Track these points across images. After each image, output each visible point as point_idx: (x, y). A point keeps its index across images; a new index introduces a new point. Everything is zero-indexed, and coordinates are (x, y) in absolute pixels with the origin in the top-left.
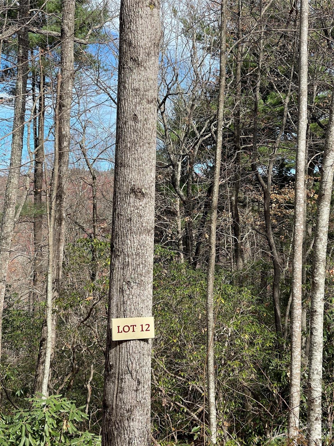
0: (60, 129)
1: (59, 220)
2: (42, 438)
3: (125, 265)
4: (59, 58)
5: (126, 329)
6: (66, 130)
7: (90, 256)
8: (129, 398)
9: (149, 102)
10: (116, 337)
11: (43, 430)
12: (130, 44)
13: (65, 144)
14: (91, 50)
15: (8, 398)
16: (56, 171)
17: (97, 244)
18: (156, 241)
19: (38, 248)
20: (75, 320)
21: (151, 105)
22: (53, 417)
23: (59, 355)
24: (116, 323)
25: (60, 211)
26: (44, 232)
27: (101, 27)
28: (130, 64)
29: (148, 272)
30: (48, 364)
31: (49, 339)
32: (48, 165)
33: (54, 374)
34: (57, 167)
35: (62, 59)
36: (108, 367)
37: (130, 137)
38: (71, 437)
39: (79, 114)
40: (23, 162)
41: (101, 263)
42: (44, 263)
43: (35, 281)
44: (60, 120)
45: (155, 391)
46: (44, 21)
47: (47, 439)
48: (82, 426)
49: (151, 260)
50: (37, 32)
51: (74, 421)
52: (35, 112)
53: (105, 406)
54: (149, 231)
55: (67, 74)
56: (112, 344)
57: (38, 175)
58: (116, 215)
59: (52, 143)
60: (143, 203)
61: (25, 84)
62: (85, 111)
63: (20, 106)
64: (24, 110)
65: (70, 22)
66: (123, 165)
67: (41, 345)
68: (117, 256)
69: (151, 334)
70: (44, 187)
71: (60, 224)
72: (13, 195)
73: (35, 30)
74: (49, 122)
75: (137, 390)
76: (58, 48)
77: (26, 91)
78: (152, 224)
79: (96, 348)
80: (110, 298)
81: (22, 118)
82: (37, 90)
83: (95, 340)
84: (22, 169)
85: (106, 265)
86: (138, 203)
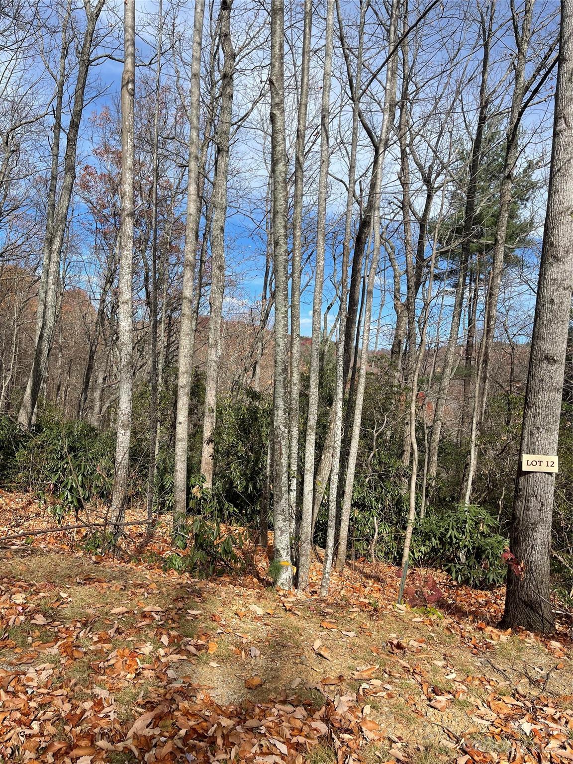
0: (489, 311)
1: (484, 379)
2: (464, 533)
3: (536, 415)
4: (491, 260)
5: (534, 463)
6: (494, 312)
7: (506, 407)
8: (534, 514)
9: (565, 289)
10: (525, 468)
11: (465, 528)
12: (552, 245)
13: (492, 323)
14: (518, 252)
15: (440, 502)
16: (484, 342)
17: (513, 398)
18: (563, 400)
19: (466, 398)
20: (492, 453)
21: (567, 291)
22: (472, 519)
23: (478, 478)
24: (525, 458)
25: (485, 372)
26: (472, 387)
27: (527, 235)
28: (551, 260)
29: (556, 422)
30: (470, 482)
31: (472, 464)
32: (476, 340)
33: (474, 490)
34: (485, 339)
35: (494, 260)
36: (518, 490)
37: (547, 316)
38: (485, 537)
39: (504, 300)
40: (459, 336)
41: (515, 413)
42: (470, 410)
43: (463, 422)
44: (489, 305)
45: (555, 513)
46: (482, 234)
47: (468, 534)
48: (494, 530)
49: (559, 412)
50: (477, 242)
51: (488, 526)
52: (470, 300)
53: (514, 517)
54: (558, 390)
55: (497, 271)
56: (521, 473)
57: (469, 345)
58: (530, 376)
59: (481, 323)
60: (554, 368)
61: (464, 280)
62: (509, 299)
63: (460, 296)
64: (462, 298)
65: (502, 233)
66: (539, 338)
67: (466, 468)
68: (530, 408)
69: (555, 469)
70: (474, 354)
71: (485, 382)
72: (451, 361)
73: (475, 241)
74: (480, 306)
75: (540, 510)
76: (492, 252)
77: (464, 285)
78: (561, 384)
79: (508, 475)
80: (522, 439)
81: (461, 304)
82: (473, 284)
83: (507, 470)
84: (458, 341)
85: (519, 414)
86: (550, 367)
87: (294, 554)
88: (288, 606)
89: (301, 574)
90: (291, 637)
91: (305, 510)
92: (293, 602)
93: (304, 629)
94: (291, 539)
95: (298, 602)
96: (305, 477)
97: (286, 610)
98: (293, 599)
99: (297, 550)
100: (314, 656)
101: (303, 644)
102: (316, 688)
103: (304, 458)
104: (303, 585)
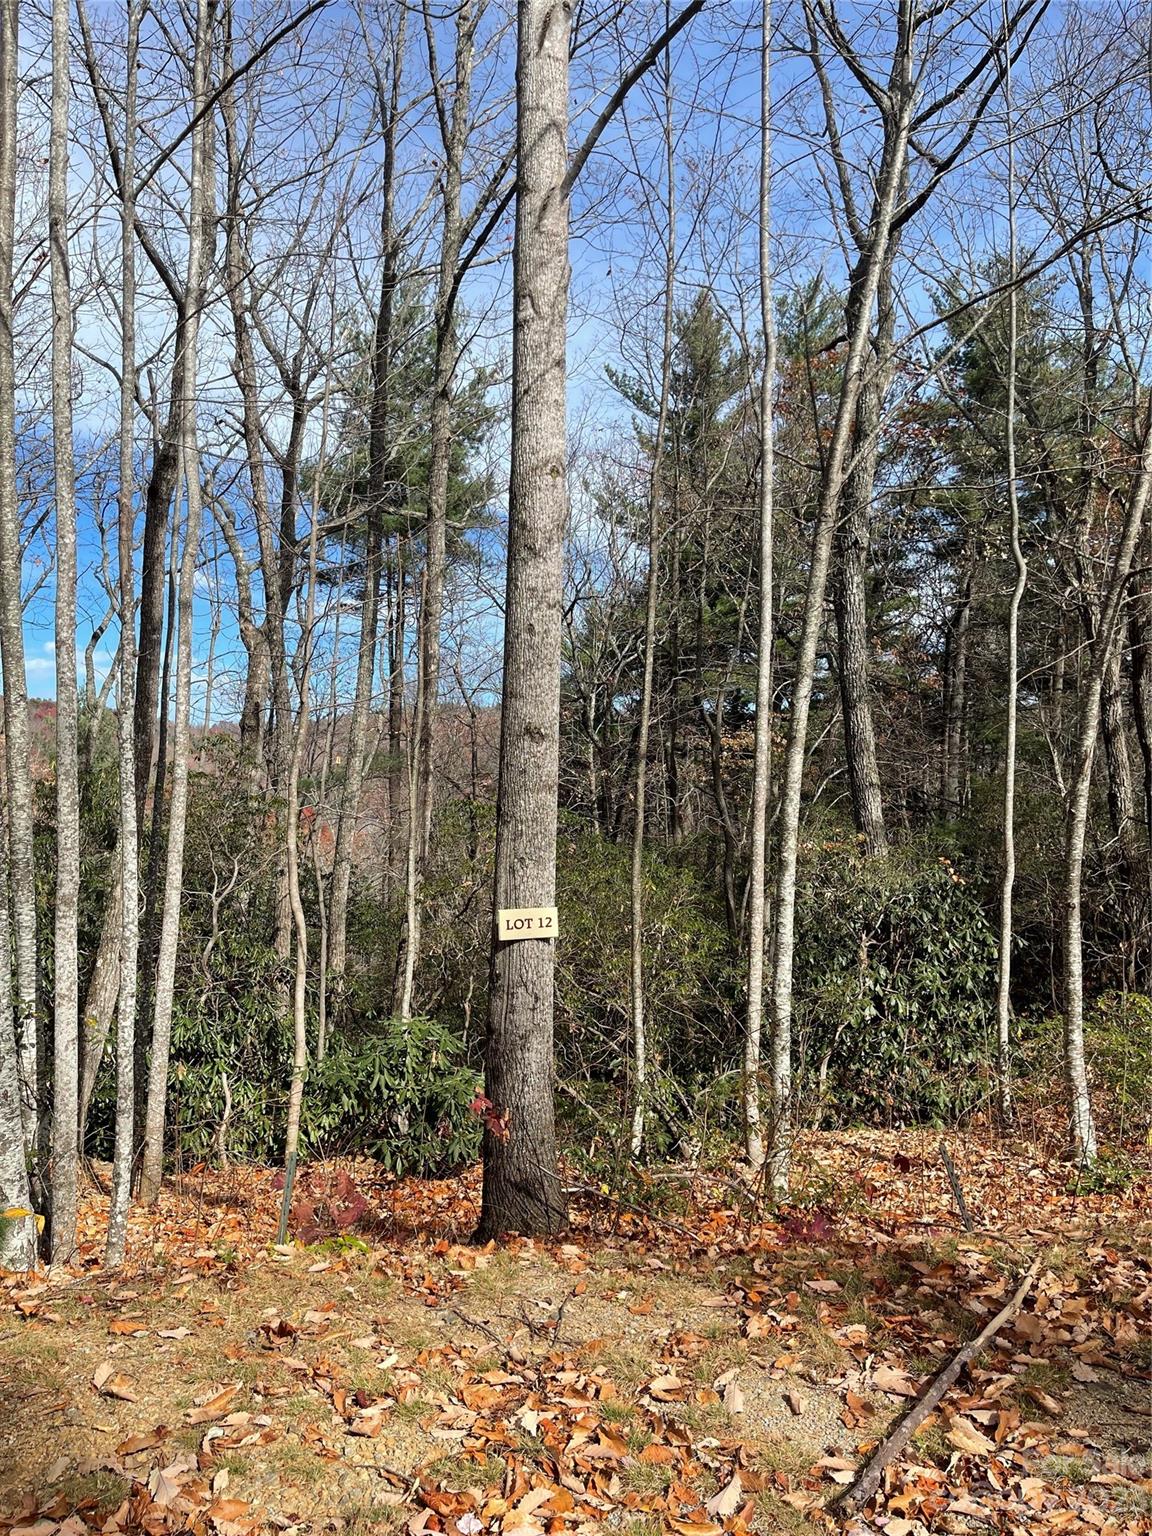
0: (426, 646)
1: (425, 775)
2: (402, 1075)
3: (518, 835)
4: (424, 549)
5: (519, 924)
6: (435, 648)
7: (468, 826)
8: (522, 1019)
9: (550, 607)
10: (504, 935)
11: (404, 1065)
12: (524, 526)
13: (433, 667)
14: (470, 537)
15: (355, 1022)
16: (420, 705)
17: (478, 808)
18: (560, 805)
19: (395, 814)
20: (447, 914)
21: (554, 611)
22: (418, 1047)
23: (426, 964)
24: (504, 915)
25: (425, 762)
26: (404, 792)
27: (484, 506)
28: (524, 554)
29: (550, 845)
30: (409, 975)
31: (411, 940)
32: (408, 699)
33: (418, 989)
34: (421, 700)
35: (429, 549)
36: (494, 978)
37: (524, 655)
38: (442, 1076)
39: (452, 625)
40: (374, 693)
41: (483, 835)
42: (404, 835)
43: (391, 860)
44: (425, 634)
45: (559, 1010)
46: (404, 498)
47: (409, 1077)
48: (458, 1060)
49: (554, 827)
50: (395, 513)
51: (446, 1053)
52: (391, 624)
53: (490, 1030)
54: (551, 787)
55: (436, 570)
56: (499, 946)
57: (395, 712)
58: (504, 764)
59: (414, 668)
60: (541, 749)
61: (377, 585)
62: (461, 622)
63: (370, 615)
64: (375, 620)
65: (440, 499)
66: (514, 695)
67: (400, 948)
68: (506, 823)
69: (553, 932)
70: (404, 729)
71: (426, 780)
72: (361, 743)
73: (391, 510)
74: (410, 637)
75: (534, 1009)
76: (423, 535)
77: (376, 594)
78: (554, 779)
79: (477, 953)
80: (496, 882)
81: (373, 632)
82: (394, 593)
83: (475, 942)
84: (373, 703)
85: (491, 837)
86: (535, 748)
87: (38, 1188)
88: (28, 1306)
89: (57, 1227)
90: (38, 1373)
91: (60, 1085)
92: (39, 1296)
93: (68, 1349)
94: (28, 1156)
95: (52, 1293)
96: (58, 1012)
97: (24, 1317)
98: (41, 1288)
99: (46, 1177)
100: (97, 1400)
101: (69, 1383)
102: (105, 1468)
103: (54, 971)
104: (62, 1252)
